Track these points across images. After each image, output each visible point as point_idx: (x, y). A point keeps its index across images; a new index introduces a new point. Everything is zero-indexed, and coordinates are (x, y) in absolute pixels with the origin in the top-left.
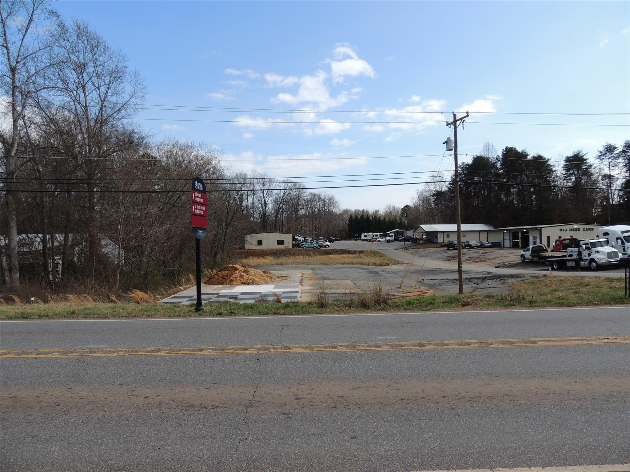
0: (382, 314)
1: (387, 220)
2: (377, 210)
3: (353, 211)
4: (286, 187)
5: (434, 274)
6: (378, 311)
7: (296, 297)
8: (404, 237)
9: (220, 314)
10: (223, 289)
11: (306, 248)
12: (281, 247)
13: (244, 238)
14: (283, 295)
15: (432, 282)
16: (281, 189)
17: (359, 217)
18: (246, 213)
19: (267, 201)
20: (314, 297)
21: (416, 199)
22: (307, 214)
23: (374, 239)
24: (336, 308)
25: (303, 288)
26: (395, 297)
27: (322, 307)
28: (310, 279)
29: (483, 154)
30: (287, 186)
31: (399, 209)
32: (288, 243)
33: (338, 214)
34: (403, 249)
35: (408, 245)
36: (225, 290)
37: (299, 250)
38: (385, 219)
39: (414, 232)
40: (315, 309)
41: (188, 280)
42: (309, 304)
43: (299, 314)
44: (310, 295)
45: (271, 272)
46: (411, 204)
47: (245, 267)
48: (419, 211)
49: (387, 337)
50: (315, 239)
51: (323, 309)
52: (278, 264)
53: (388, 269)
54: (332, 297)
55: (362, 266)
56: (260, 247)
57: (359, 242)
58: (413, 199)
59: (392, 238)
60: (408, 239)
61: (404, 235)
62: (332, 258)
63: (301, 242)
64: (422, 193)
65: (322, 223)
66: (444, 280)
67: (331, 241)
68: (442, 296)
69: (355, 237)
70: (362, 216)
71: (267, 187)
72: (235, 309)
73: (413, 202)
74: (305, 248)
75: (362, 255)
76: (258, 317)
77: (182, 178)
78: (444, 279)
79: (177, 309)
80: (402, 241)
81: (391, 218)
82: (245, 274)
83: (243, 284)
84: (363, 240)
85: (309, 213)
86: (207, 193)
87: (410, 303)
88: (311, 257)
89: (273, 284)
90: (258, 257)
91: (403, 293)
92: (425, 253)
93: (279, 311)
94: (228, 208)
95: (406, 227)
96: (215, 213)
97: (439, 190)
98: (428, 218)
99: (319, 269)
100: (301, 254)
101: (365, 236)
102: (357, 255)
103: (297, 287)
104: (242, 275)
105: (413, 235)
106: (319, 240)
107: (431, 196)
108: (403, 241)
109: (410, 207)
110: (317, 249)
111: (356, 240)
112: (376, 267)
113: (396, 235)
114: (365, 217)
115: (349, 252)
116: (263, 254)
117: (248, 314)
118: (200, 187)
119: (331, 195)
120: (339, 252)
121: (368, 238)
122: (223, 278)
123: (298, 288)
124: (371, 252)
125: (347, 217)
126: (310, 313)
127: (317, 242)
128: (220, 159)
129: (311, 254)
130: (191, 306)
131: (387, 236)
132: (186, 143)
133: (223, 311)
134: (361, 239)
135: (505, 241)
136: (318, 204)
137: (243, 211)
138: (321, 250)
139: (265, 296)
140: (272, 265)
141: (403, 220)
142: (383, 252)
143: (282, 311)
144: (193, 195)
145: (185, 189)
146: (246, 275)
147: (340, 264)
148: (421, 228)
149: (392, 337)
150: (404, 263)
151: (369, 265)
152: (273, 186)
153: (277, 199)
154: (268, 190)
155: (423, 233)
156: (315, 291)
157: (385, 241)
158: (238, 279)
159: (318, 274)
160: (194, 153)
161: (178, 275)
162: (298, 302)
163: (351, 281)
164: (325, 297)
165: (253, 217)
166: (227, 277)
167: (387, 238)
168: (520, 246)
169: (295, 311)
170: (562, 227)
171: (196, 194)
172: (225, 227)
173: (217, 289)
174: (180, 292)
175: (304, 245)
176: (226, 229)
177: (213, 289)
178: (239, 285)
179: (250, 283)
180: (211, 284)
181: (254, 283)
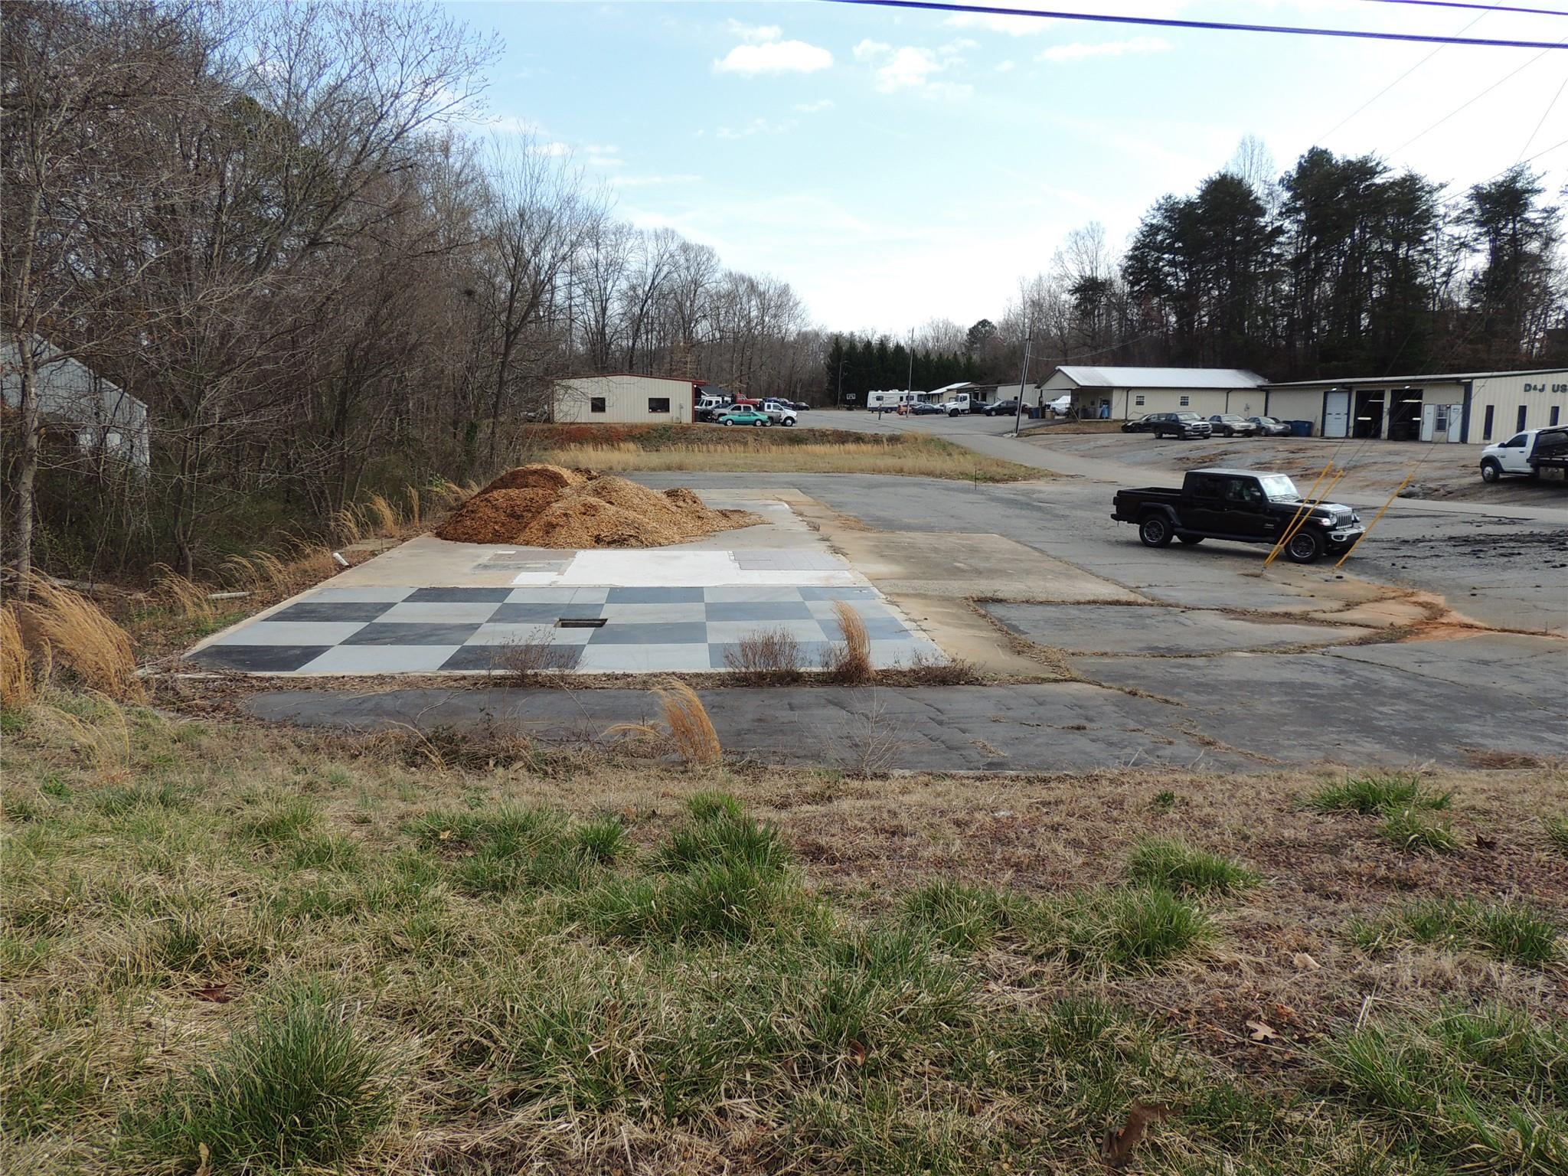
10: (520, 568)
11: (734, 423)
12: (660, 418)
17: (860, 347)
22: (717, 335)
25: (863, 568)
29: (1234, 170)
30: (665, 249)
31: (959, 330)
32: (681, 407)
34: (1015, 435)
35: (1026, 422)
36: (529, 569)
37: (714, 430)
39: (1034, 389)
47: (590, 474)
52: (669, 468)
56: (599, 417)
57: (861, 415)
59: (966, 405)
60: (1007, 410)
63: (716, 408)
65: (756, 360)
69: (850, 402)
70: (868, 345)
74: (729, 423)
80: (993, 413)
81: (943, 354)
82: (602, 503)
83: (598, 541)
84: (873, 410)
85: (722, 331)
88: (750, 449)
89: (717, 548)
90: (595, 447)
91: (1330, 604)
97: (1091, 276)
100: (722, 441)
101: (879, 399)
106: (766, 404)
107: (1067, 291)
109: (994, 326)
110: (763, 427)
111: (852, 409)
113: (968, 397)
114: (875, 347)
115: (858, 439)
116: (610, 437)
119: (783, 283)
121: (886, 404)
122: (513, 515)
123: (847, 568)
124: (926, 440)
127: (762, 409)
129: (750, 439)
134: (866, 408)
135: (1328, 417)
140: (654, 470)
141: (975, 357)
142: (962, 442)
146: (606, 506)
148: (1062, 376)
150: (1060, 476)
155: (1062, 392)
158: (575, 523)
166: (530, 511)
167: (951, 405)
168: (1385, 433)
170: (1529, 380)
172: (502, 343)
173: (494, 566)
174: (326, 578)
175: (725, 415)
176: (508, 347)
177: (475, 564)
178: (583, 547)
179: (625, 540)
180: (465, 541)
181: (642, 537)
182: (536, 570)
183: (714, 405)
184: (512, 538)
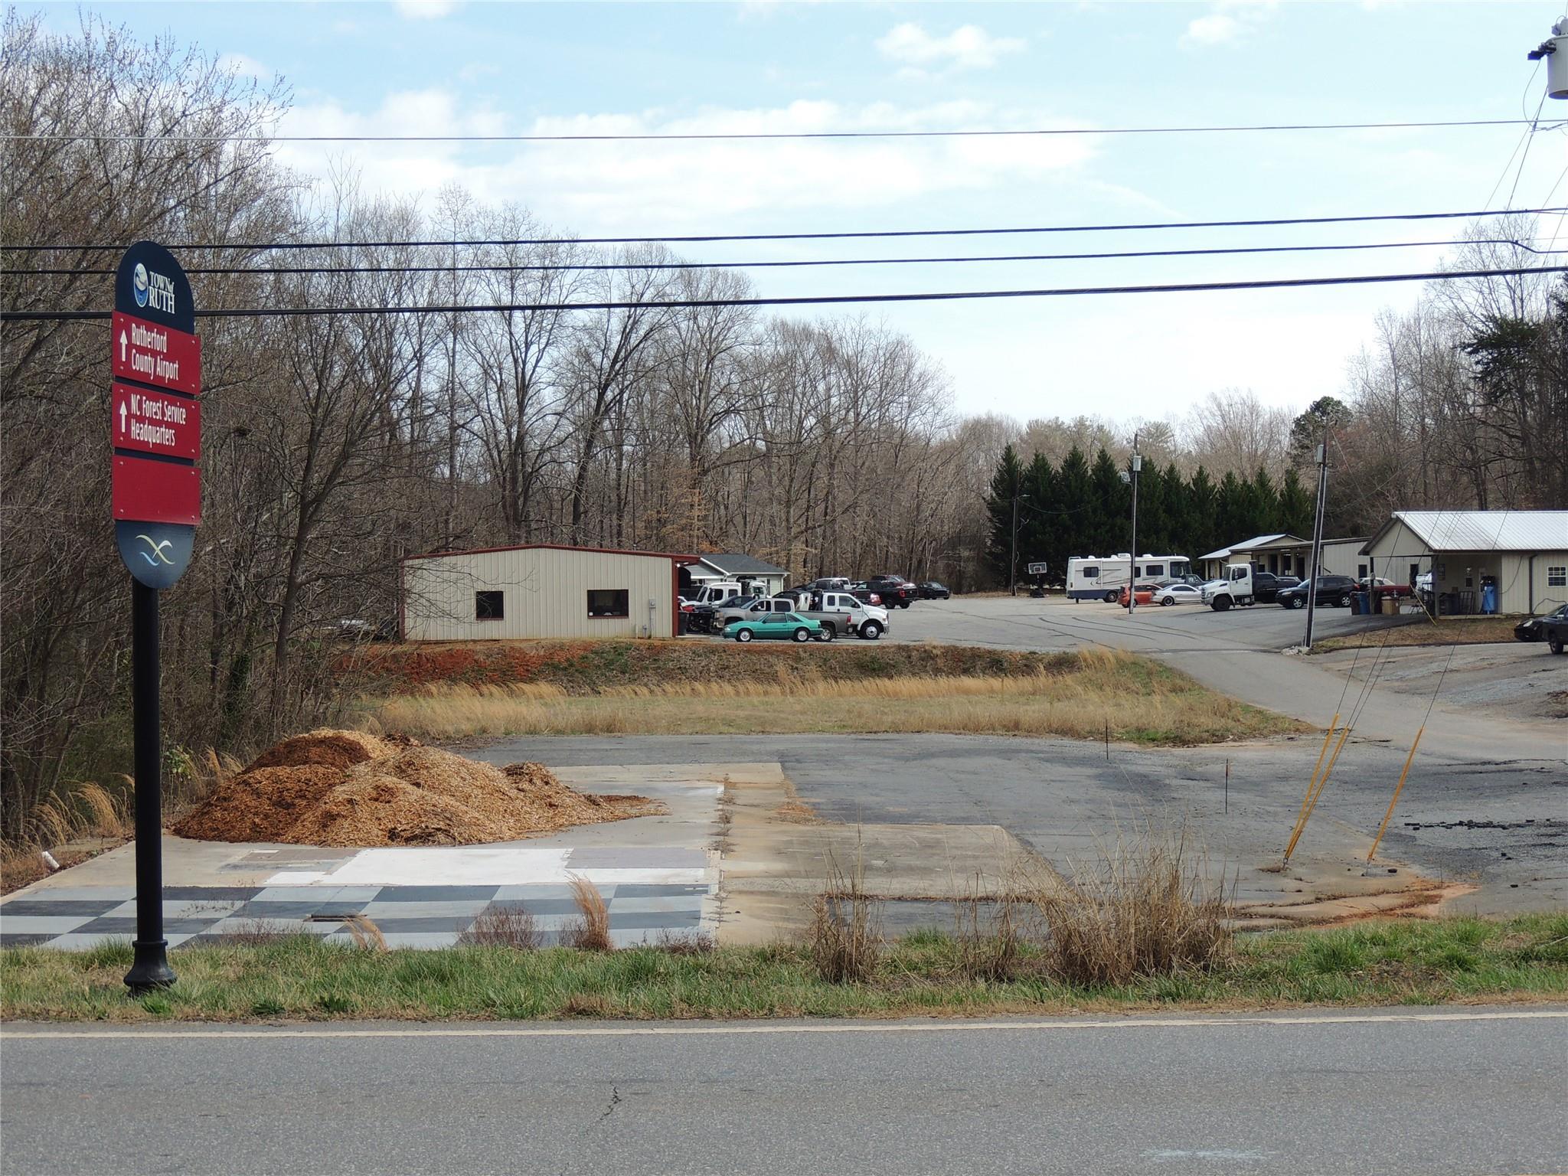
0: (1179, 1021)
1: (1215, 480)
2: (1157, 426)
3: (1024, 429)
4: (639, 288)
5: (1476, 792)
6: (1155, 1004)
7: (695, 917)
8: (1308, 581)
9: (266, 1011)
10: (277, 868)
11: (753, 635)
12: (609, 629)
13: (398, 576)
14: (620, 906)
15: (1461, 839)
16: (609, 306)
17: (1056, 464)
18: (413, 442)
19: (529, 367)
20: (795, 921)
21: (1380, 365)
22: (761, 445)
23: (1138, 589)
24: (922, 987)
25: (731, 865)
26: (1255, 922)
27: (837, 980)
28: (773, 813)
30: (648, 284)
31: (1276, 421)
32: (652, 607)
33: (933, 443)
34: (1305, 649)
35: (1328, 624)
36: (289, 869)
37: (713, 650)
38: (1201, 478)
39: (1365, 552)
40: (800, 990)
41: (82, 818)
42: (768, 957)
43: (707, 1016)
44: (773, 904)
45: (552, 770)
46: (1348, 395)
47: (405, 741)
48: (1396, 436)
49: (1201, 1154)
50: (804, 588)
51: (849, 992)
52: (590, 729)
53: (1216, 760)
54: (898, 919)
55: (1067, 741)
56: (491, 629)
57: (1054, 607)
58: (1364, 362)
59: (1245, 586)
60: (1332, 594)
61: (1308, 571)
62: (896, 695)
63: (727, 605)
64: (1410, 332)
65: (843, 496)
66: (1528, 831)
67: (893, 599)
68: (1518, 922)
69: (1032, 579)
70: (1074, 461)
71: (528, 290)
72: (348, 983)
73: (1360, 383)
74: (744, 636)
75: (1069, 679)
76: (479, 1033)
77: (54, 235)
78: (1530, 822)
79: (26, 979)
80: (1298, 603)
81: (1236, 473)
82: (404, 785)
83: (393, 837)
84: (1077, 596)
85: (769, 438)
86: (199, 325)
87: (1334, 961)
88: (777, 689)
89: (560, 844)
90: (475, 686)
91: (1299, 898)
92: (1424, 671)
93: (594, 1000)
94: (320, 409)
95: (1319, 525)
96: (242, 432)
97: (1511, 316)
98: (1446, 476)
99: (827, 759)
100: (724, 672)
101: (1090, 572)
102: (1042, 679)
103: (698, 861)
104: (387, 790)
105: (1363, 571)
106: (826, 595)
107: (1464, 346)
108: (1304, 601)
109: (1345, 410)
110: (811, 642)
111: (1035, 594)
112: (1151, 748)
113: (1262, 568)
114: (1091, 460)
115: (995, 664)
116: (507, 668)
117: (422, 1010)
118: (160, 298)
119: (892, 338)
120: (940, 662)
121: (1104, 582)
122: (281, 803)
123: (706, 865)
124: (1122, 665)
125: (985, 467)
126: (770, 1013)
127: (815, 607)
128: (268, 131)
129: (781, 668)
130: (107, 958)
131: (1215, 571)
132: (79, 37)
133: (284, 990)
134: (1063, 591)
136: (821, 387)
137: (393, 426)
138: (836, 649)
139: (520, 908)
140: (559, 732)
141: (1307, 483)
142: (1192, 666)
143: (614, 998)
144: (124, 340)
145: (70, 304)
146: (410, 788)
147: (944, 728)
148: (1404, 531)
149: (1226, 1154)
150: (1310, 730)
151: (1106, 736)
152: (567, 287)
153: (587, 357)
154: (533, 308)
155: (1415, 561)
156: (802, 885)
157: (1204, 602)
158: (363, 812)
159: (813, 788)
160: (126, 94)
161: (31, 786)
162: (705, 948)
163: (1008, 828)
164: (859, 918)
165: (452, 458)
166: (303, 797)
167: (1215, 587)
169: (688, 1000)
171: (141, 335)
172: (295, 517)
173: (246, 866)
174: (38, 879)
175: (737, 619)
176: (303, 528)
177: (224, 864)
178: (371, 844)
179: (430, 835)
180: (213, 839)
181: (455, 831)
182: (299, 869)
183: (726, 597)
184: (278, 835)
